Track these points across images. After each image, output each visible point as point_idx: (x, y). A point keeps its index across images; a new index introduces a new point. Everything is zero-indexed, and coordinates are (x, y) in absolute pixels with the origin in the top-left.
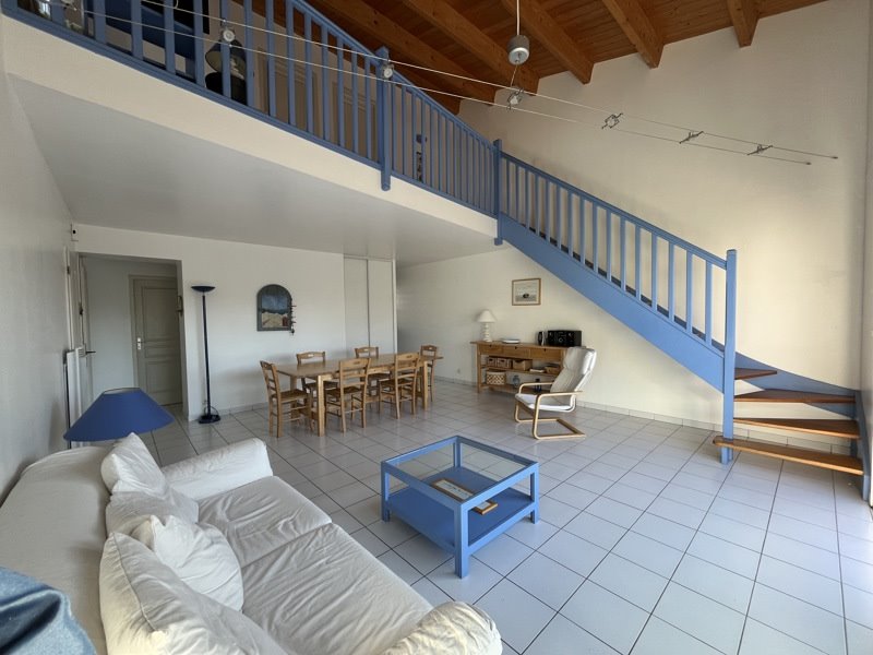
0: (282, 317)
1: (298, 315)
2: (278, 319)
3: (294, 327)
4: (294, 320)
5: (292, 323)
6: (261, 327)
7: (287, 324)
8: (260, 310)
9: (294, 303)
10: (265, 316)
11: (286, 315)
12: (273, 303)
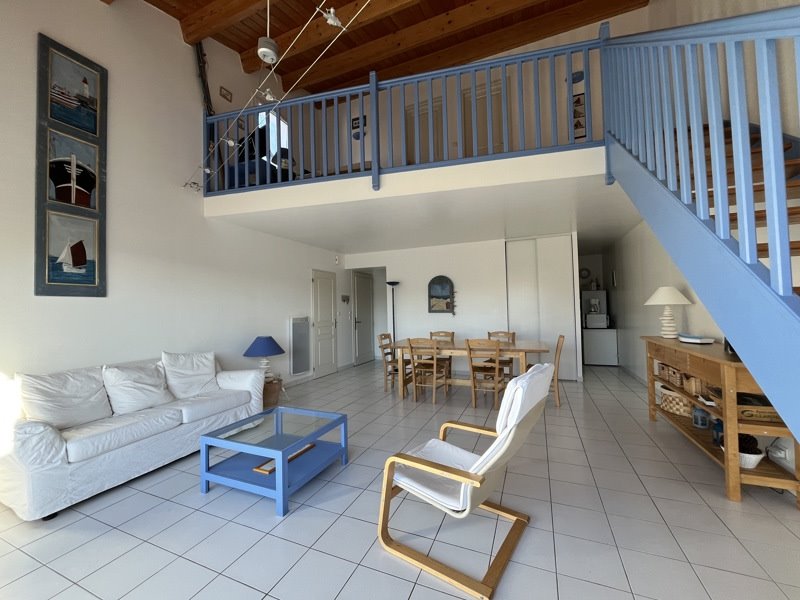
0: (445, 301)
1: (459, 300)
2: (442, 303)
3: (456, 310)
4: (455, 304)
5: (454, 307)
6: (431, 310)
7: (450, 308)
8: (431, 297)
9: (455, 290)
10: (434, 301)
11: (449, 300)
12: (438, 290)
